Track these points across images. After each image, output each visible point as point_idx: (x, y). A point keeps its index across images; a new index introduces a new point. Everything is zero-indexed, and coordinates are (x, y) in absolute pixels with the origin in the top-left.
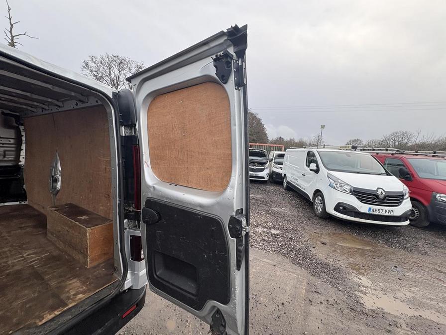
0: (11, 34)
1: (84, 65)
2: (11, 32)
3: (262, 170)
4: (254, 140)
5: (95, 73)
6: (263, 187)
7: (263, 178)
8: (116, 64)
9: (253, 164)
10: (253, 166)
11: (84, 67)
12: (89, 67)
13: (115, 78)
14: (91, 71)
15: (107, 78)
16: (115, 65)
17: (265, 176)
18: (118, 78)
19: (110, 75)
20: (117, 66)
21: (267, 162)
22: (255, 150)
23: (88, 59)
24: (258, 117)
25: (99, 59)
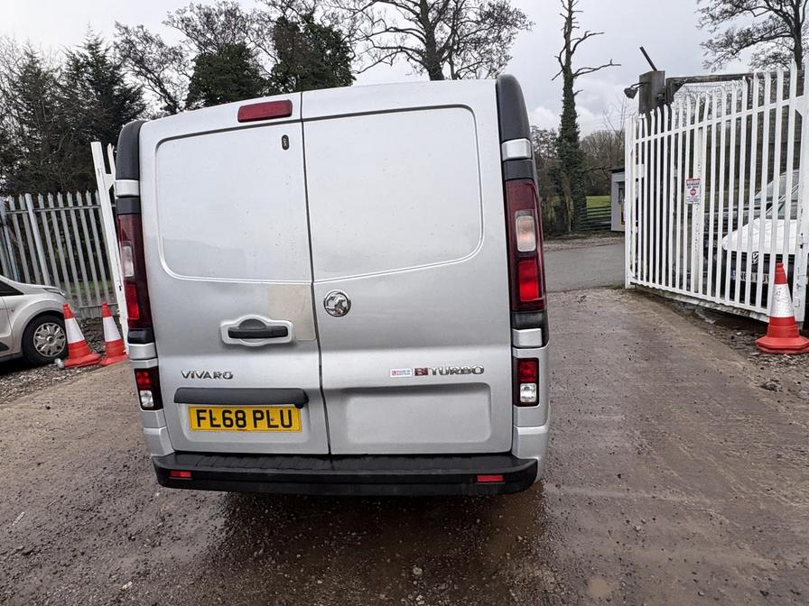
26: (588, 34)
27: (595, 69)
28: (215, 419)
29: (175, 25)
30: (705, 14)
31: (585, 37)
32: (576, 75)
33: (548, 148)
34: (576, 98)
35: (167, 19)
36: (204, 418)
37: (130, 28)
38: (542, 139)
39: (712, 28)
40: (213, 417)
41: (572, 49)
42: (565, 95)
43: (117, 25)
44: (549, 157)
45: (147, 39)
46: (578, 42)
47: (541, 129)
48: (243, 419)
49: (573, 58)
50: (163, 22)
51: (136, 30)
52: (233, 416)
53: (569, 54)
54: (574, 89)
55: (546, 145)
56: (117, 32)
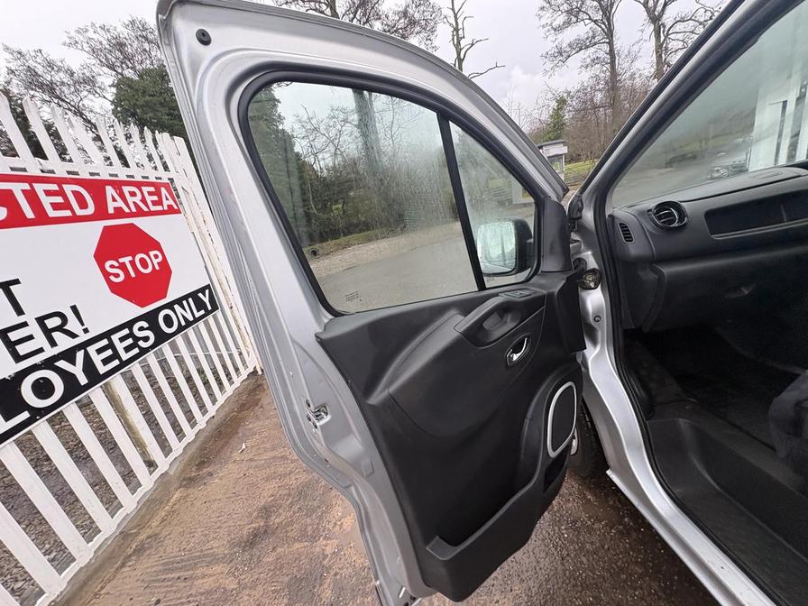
29: (79, 47)
31: (472, 45)
35: (68, 41)
37: (24, 51)
43: (7, 49)
45: (50, 65)
50: (64, 44)
51: (33, 54)
56: (9, 56)
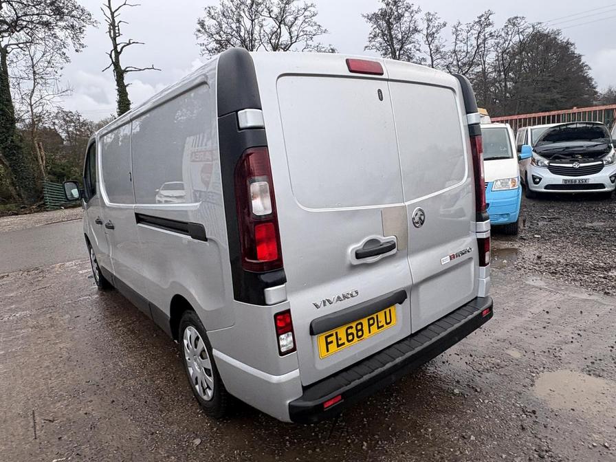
0: (110, 9)
1: (199, 27)
2: (110, 7)
3: (597, 169)
4: (553, 102)
5: (218, 37)
6: (603, 207)
7: (602, 186)
8: (246, 9)
9: (570, 158)
10: (572, 162)
11: (199, 31)
12: (207, 27)
13: (246, 36)
14: (211, 35)
15: (235, 39)
16: (244, 12)
17: (607, 182)
18: (252, 35)
19: (239, 32)
20: (247, 13)
21: (610, 148)
22: (574, 126)
23: (203, 15)
24: (562, 38)
25: (219, 8)
26: (131, 42)
27: (140, 70)
28: (340, 340)
30: (204, 47)
31: (129, 44)
32: (125, 71)
33: (75, 126)
34: (127, 88)
36: (332, 342)
38: (68, 119)
39: (209, 57)
40: (339, 337)
41: (119, 50)
42: (118, 85)
44: (77, 135)
46: (125, 46)
47: (66, 110)
48: (362, 330)
49: (121, 57)
52: (354, 331)
53: (118, 54)
54: (126, 82)
55: (73, 124)
